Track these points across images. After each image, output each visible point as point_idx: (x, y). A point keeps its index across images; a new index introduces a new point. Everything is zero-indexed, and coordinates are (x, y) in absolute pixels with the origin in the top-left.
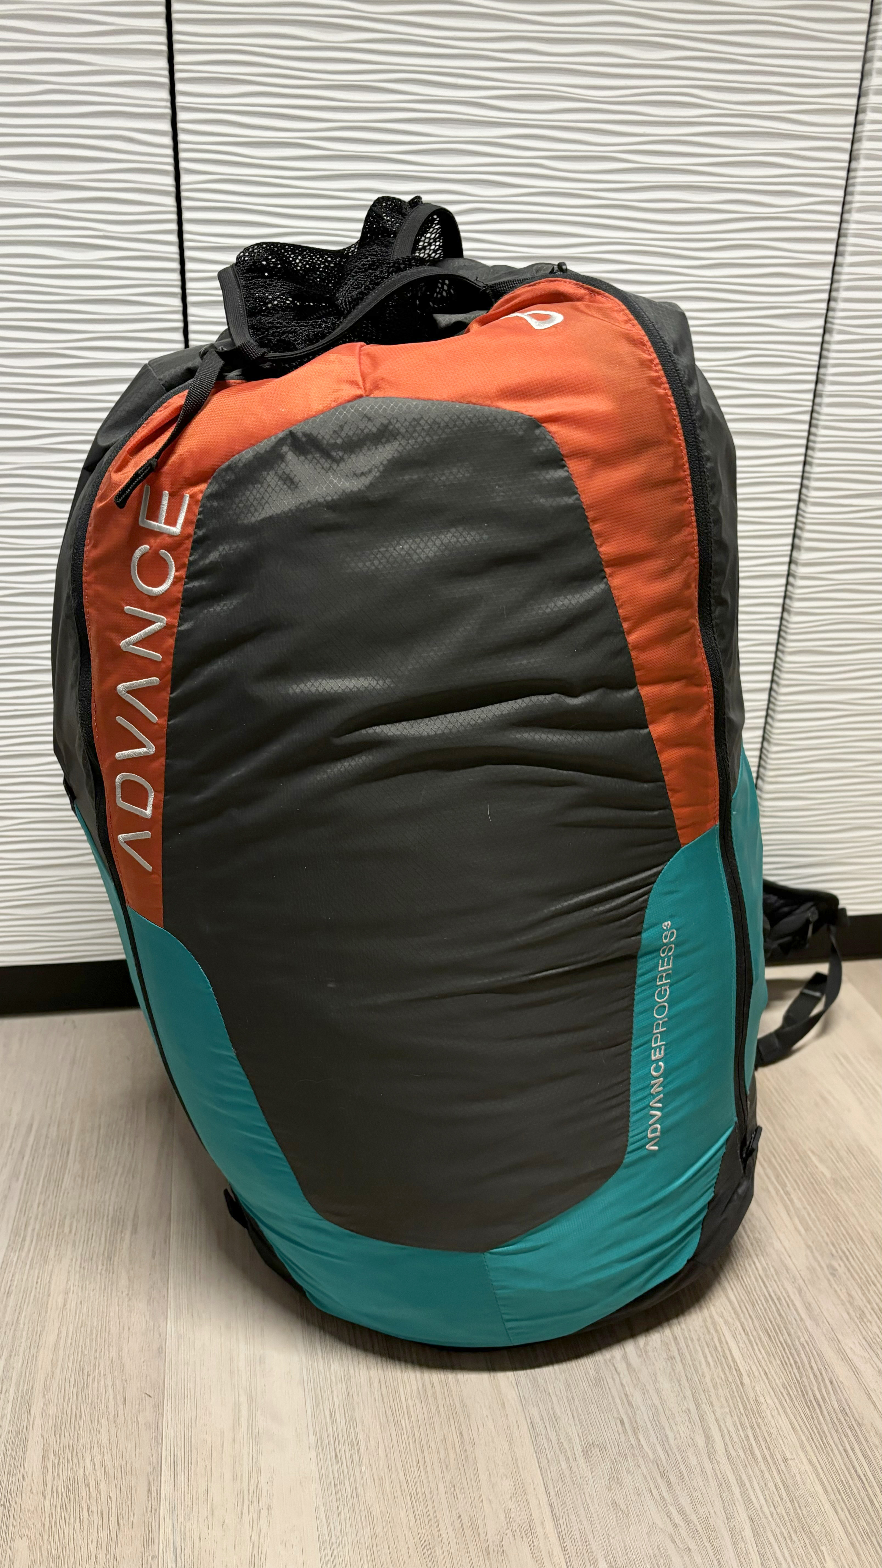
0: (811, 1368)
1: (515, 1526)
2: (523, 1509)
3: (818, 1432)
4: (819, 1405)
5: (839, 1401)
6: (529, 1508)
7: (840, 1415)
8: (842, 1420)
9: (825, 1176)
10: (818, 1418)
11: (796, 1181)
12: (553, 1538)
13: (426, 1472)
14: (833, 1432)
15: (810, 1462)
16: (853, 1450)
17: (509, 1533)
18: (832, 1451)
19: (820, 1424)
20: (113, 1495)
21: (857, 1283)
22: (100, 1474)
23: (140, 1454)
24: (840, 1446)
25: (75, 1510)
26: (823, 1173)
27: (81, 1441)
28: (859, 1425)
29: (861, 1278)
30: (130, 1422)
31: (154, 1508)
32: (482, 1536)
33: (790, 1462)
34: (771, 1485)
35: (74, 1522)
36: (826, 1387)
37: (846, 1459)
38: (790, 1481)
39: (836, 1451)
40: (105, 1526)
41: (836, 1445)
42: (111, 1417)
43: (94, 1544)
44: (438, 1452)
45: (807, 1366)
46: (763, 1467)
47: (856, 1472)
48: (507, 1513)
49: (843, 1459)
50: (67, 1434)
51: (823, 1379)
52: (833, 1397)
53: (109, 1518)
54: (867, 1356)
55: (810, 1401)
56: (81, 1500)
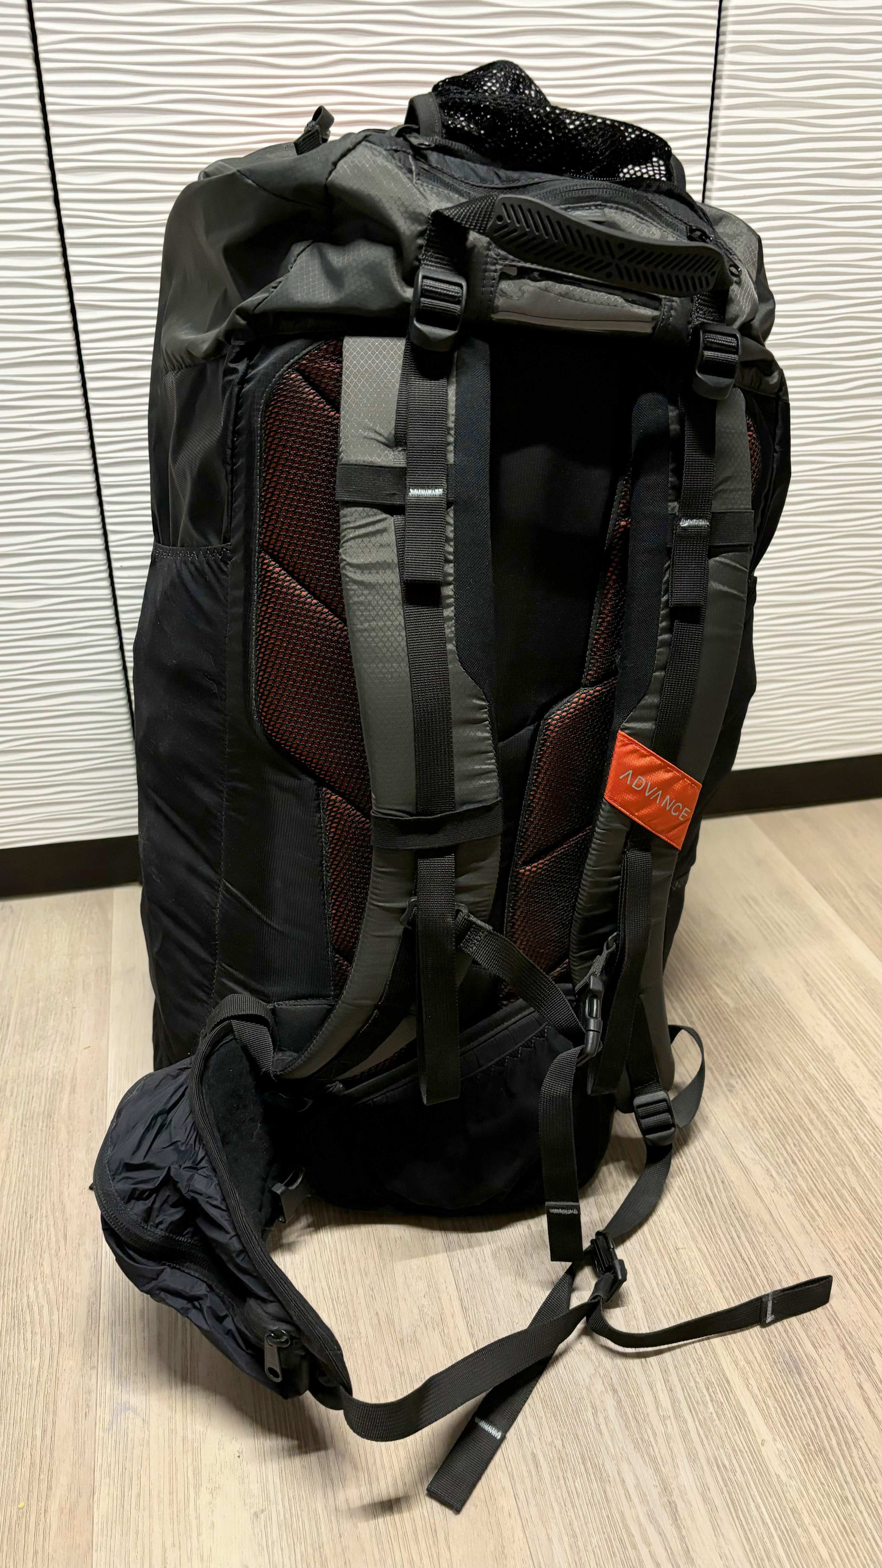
0: (706, 1171)
1: (428, 1319)
2: (435, 1304)
3: (709, 1225)
4: (711, 1202)
5: (729, 1198)
6: (441, 1303)
7: (729, 1208)
8: (731, 1213)
9: (728, 1006)
10: (709, 1213)
11: (701, 1012)
12: (462, 1325)
13: (347, 1279)
14: (722, 1223)
15: (699, 1250)
16: (739, 1237)
17: (422, 1325)
18: (720, 1239)
19: (710, 1217)
20: (55, 1317)
21: (753, 1098)
22: (43, 1301)
23: (81, 1281)
24: (727, 1235)
25: (19, 1333)
26: (726, 1004)
27: (25, 1274)
28: (746, 1216)
29: (756, 1092)
30: (70, 1255)
31: (93, 1326)
32: (398, 1329)
33: (681, 1251)
34: (663, 1272)
35: (19, 1343)
36: (718, 1186)
37: (732, 1246)
38: (680, 1267)
39: (724, 1240)
40: (48, 1345)
41: (724, 1235)
42: (53, 1252)
43: (38, 1360)
44: (358, 1262)
45: (702, 1170)
46: (656, 1256)
47: (741, 1256)
48: (421, 1309)
49: (729, 1245)
50: (12, 1269)
51: (716, 1181)
52: (724, 1195)
53: (51, 1337)
54: (757, 1158)
55: (703, 1199)
56: (25, 1324)
